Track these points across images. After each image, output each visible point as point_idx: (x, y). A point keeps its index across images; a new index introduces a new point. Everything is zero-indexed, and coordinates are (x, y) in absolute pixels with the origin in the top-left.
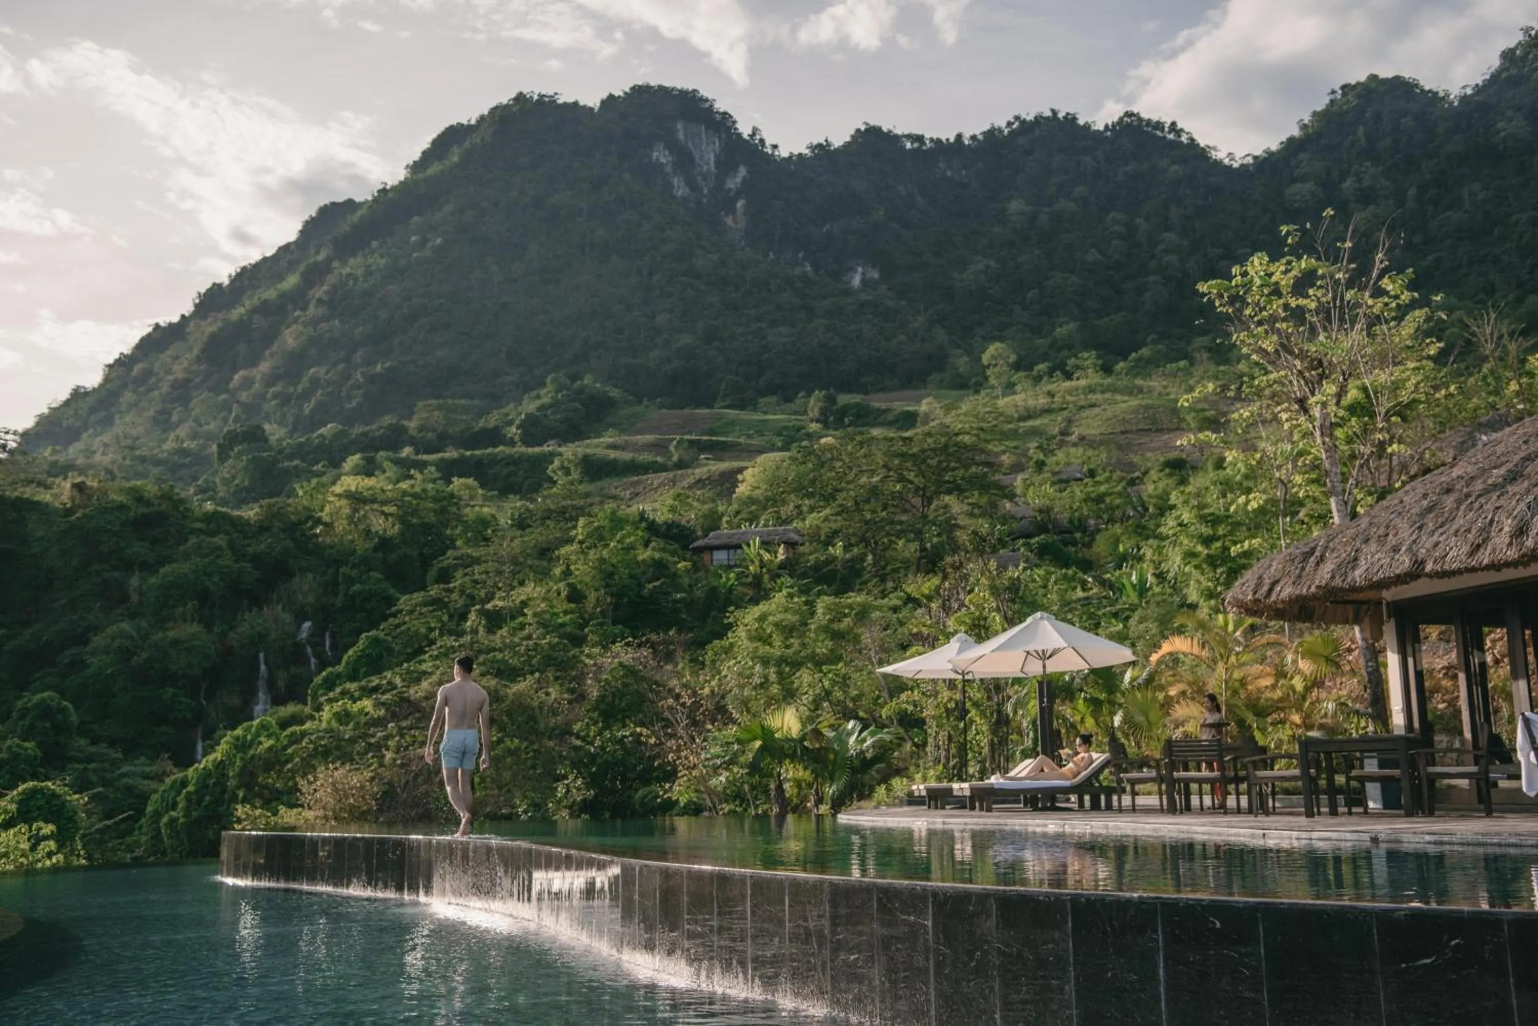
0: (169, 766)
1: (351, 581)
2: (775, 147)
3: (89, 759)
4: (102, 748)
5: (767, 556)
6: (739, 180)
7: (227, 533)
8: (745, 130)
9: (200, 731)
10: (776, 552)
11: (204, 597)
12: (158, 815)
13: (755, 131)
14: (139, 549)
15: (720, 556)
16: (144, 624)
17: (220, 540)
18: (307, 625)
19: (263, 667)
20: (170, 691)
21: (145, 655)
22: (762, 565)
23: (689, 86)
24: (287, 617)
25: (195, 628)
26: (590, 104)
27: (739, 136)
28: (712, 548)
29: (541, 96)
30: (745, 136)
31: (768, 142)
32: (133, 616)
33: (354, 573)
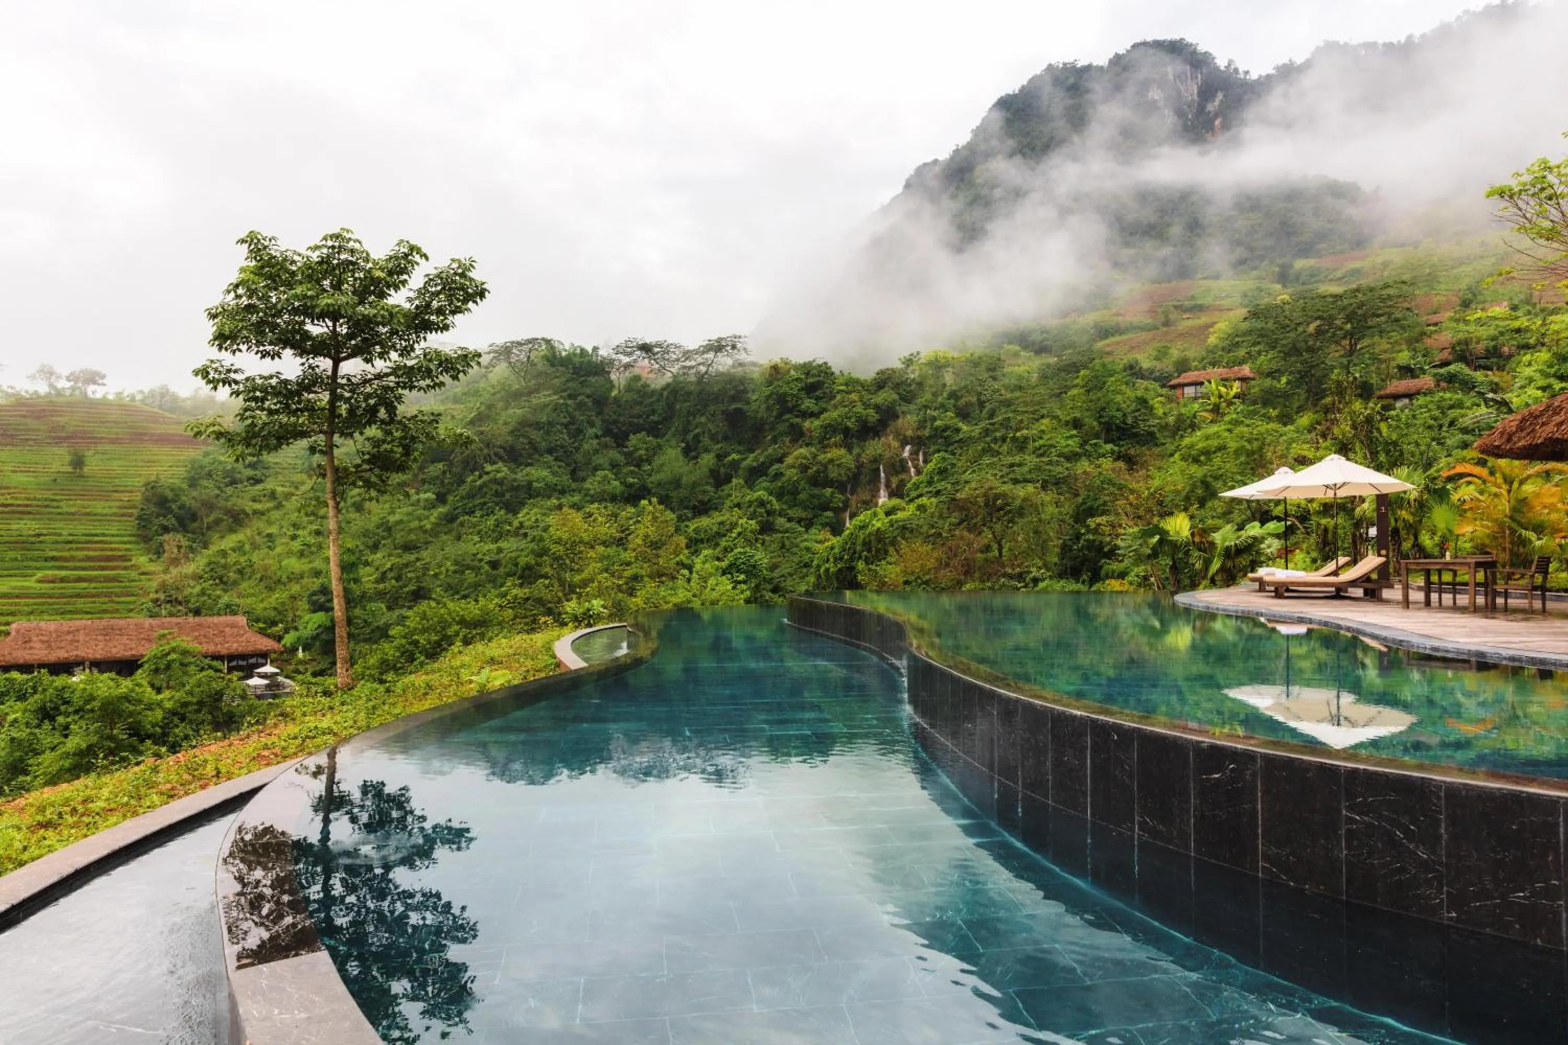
0: (829, 536)
1: (934, 419)
2: (1247, 72)
3: (786, 531)
4: (793, 525)
5: (1223, 390)
6: (1217, 103)
7: (859, 392)
8: (1221, 63)
9: (847, 514)
10: (1231, 387)
11: (846, 432)
12: (819, 566)
13: (1230, 62)
14: (808, 404)
15: (1190, 391)
16: (813, 450)
17: (854, 396)
18: (908, 448)
19: (882, 475)
20: (829, 490)
21: (815, 469)
22: (1220, 396)
23: (1177, 37)
24: (895, 444)
25: (843, 451)
26: (1101, 64)
27: (1217, 68)
28: (1182, 386)
29: (1065, 64)
30: (1222, 68)
31: (1241, 71)
32: (807, 445)
33: (935, 414)
